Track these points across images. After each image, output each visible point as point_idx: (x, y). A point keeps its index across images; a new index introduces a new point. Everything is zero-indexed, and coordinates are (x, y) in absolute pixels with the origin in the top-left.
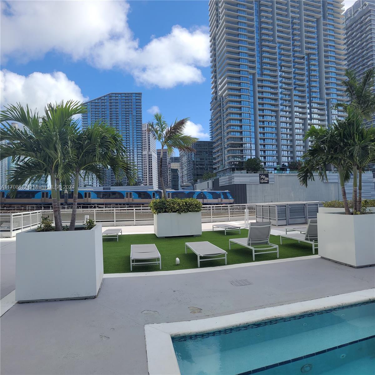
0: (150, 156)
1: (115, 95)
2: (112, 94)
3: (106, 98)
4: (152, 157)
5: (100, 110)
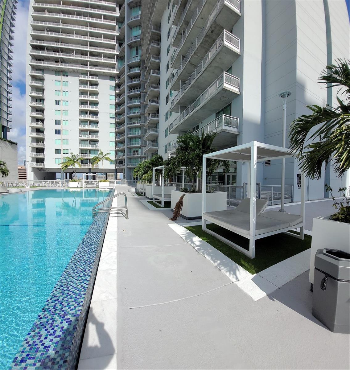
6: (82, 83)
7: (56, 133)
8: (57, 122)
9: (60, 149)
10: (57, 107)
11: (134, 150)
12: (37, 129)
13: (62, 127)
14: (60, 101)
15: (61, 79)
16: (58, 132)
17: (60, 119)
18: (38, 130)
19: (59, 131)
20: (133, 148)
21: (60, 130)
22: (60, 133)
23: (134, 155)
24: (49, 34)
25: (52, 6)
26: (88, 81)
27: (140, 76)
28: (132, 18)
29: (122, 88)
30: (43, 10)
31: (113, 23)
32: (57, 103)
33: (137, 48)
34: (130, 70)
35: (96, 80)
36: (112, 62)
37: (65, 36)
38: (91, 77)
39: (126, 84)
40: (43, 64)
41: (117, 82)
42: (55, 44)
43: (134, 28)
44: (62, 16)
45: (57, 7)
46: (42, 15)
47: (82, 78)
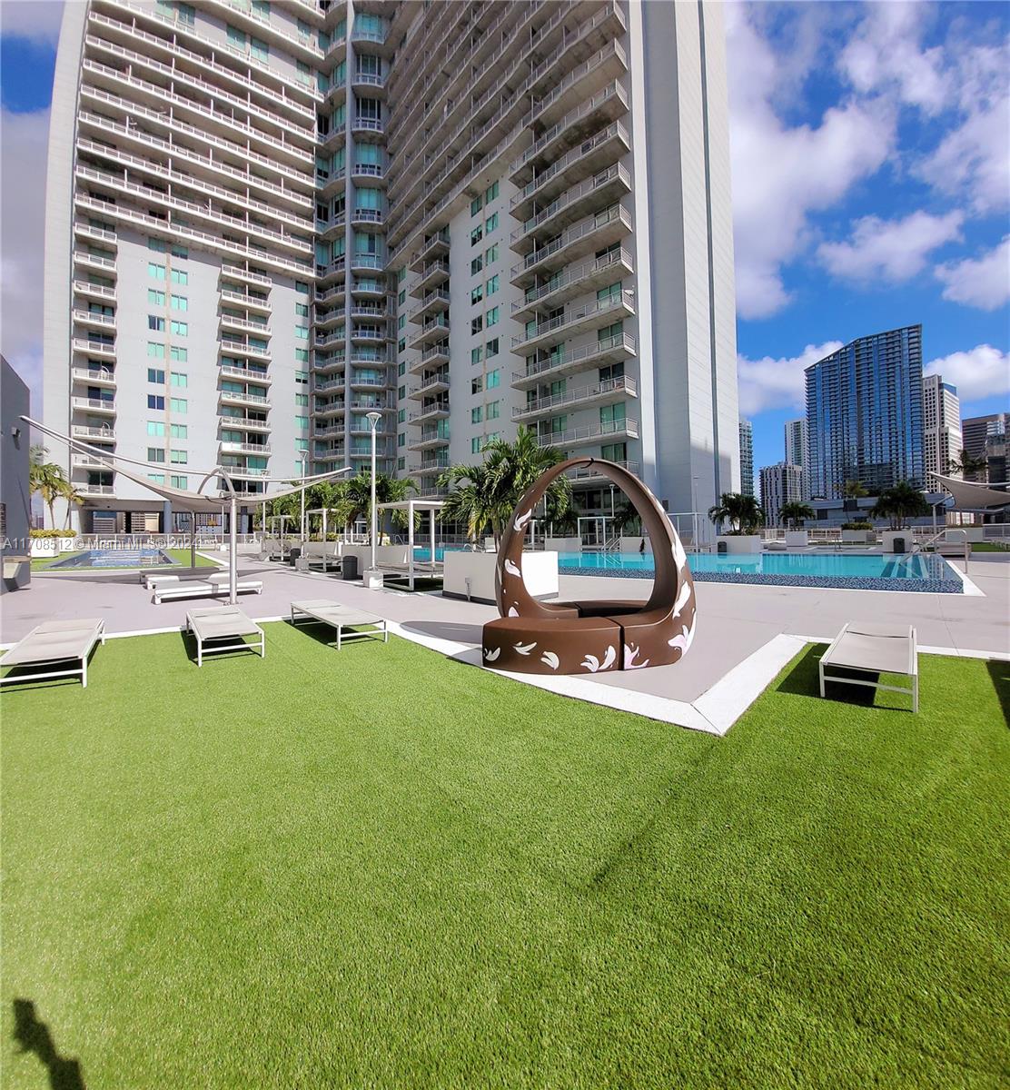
0: (944, 437)
1: (865, 341)
2: (860, 340)
3: (848, 349)
4: (950, 437)
5: (837, 372)
6: (226, 283)
7: (151, 405)
8: (156, 376)
9: (163, 450)
10: (155, 335)
12: (90, 388)
13: (168, 389)
14: (163, 320)
15: (168, 262)
16: (156, 402)
17: (163, 369)
18: (94, 392)
19: (161, 399)
20: (361, 460)
21: (163, 398)
22: (161, 406)
24: (139, 138)
25: (148, 64)
26: (245, 283)
27: (380, 302)
28: (358, 166)
29: (332, 319)
30: (120, 65)
31: (308, 159)
32: (154, 323)
33: (371, 238)
34: (357, 283)
35: (267, 285)
36: (306, 249)
37: (183, 155)
38: (253, 274)
39: (348, 314)
40: (118, 213)
41: (316, 299)
42: (155, 169)
43: (364, 190)
44: (175, 100)
45: (160, 69)
46: (116, 78)
47: (233, 273)
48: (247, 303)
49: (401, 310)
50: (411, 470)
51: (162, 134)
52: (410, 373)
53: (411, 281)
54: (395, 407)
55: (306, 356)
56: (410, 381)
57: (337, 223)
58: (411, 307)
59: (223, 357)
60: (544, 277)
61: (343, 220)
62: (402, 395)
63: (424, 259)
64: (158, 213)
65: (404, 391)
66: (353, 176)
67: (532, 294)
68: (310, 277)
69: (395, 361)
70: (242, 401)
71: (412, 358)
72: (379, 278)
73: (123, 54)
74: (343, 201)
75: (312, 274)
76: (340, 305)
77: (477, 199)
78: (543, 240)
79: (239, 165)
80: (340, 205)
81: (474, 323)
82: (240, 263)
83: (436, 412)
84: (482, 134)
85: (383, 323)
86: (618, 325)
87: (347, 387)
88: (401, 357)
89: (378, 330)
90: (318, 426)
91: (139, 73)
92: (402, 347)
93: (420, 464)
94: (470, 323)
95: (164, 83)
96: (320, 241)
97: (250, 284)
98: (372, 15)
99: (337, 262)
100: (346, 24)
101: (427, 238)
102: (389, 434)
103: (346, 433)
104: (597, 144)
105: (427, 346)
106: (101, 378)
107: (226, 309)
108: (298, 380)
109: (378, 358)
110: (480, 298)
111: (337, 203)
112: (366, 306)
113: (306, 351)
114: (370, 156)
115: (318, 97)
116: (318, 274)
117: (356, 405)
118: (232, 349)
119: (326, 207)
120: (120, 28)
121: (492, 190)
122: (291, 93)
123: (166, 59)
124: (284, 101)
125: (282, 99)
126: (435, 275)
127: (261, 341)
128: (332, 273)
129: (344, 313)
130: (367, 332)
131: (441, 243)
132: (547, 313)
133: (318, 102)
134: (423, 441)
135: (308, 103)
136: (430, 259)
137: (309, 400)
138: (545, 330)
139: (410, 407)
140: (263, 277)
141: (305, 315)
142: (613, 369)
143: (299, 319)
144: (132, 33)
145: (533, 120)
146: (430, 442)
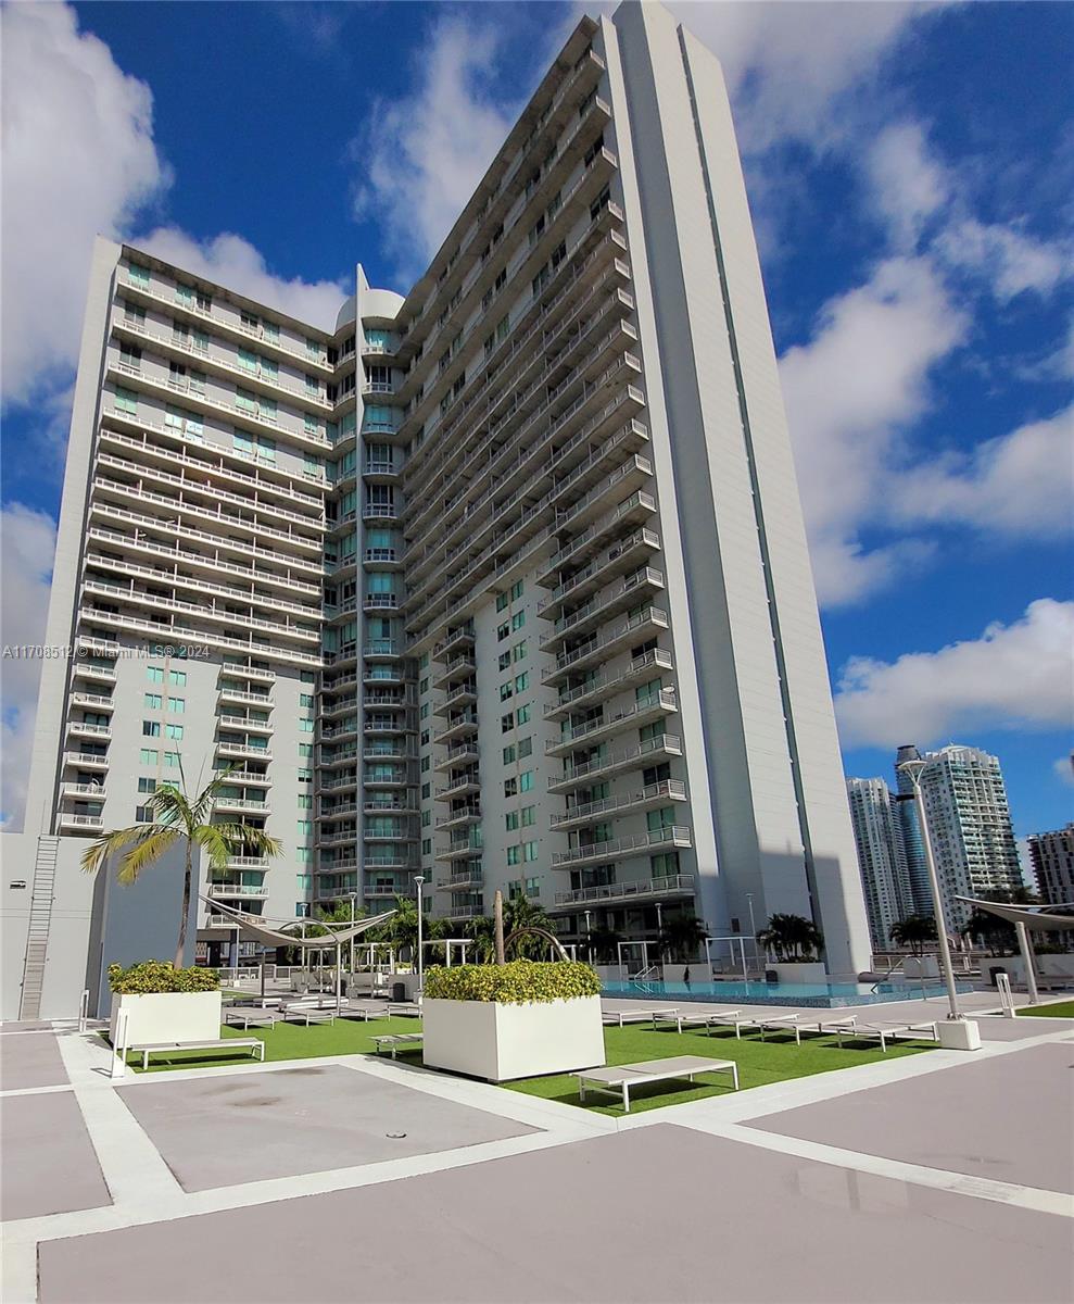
6: (225, 682)
7: (139, 818)
8: (147, 785)
10: (149, 741)
11: (381, 876)
12: (78, 802)
14: (158, 725)
15: (167, 664)
16: (144, 814)
17: (153, 778)
18: (80, 807)
19: (150, 810)
20: (377, 871)
22: (150, 819)
23: (380, 891)
24: (147, 549)
25: (158, 477)
26: (246, 679)
27: (397, 690)
28: (369, 552)
29: (342, 709)
30: (130, 480)
31: (317, 547)
32: (149, 728)
33: (386, 622)
34: (370, 672)
35: (269, 679)
36: (313, 638)
37: (189, 559)
38: (255, 669)
39: (360, 704)
40: (122, 622)
41: (324, 689)
42: (161, 575)
43: (378, 575)
44: (183, 509)
45: (170, 481)
46: (127, 494)
47: (233, 671)
48: (248, 701)
49: (424, 699)
50: (440, 885)
51: (169, 542)
52: (436, 771)
53: (434, 671)
54: (418, 808)
55: (311, 751)
56: (436, 778)
57: (347, 609)
58: (434, 699)
59: (219, 759)
60: (577, 679)
61: (354, 607)
62: (426, 795)
63: (447, 652)
64: (161, 617)
65: (428, 789)
66: (365, 562)
67: (565, 696)
68: (317, 667)
69: (417, 755)
70: (239, 809)
71: (437, 755)
72: (395, 665)
73: (134, 470)
74: (354, 585)
75: (320, 663)
76: (350, 695)
77: (502, 597)
78: (573, 644)
79: (245, 562)
80: (350, 590)
81: (504, 720)
82: (242, 659)
83: (466, 817)
84: (504, 539)
85: (402, 712)
86: (660, 724)
87: (358, 785)
88: (425, 751)
89: (395, 720)
90: (324, 831)
91: (151, 486)
92: (426, 740)
93: (449, 877)
94: (500, 720)
95: (173, 493)
96: (327, 628)
97: (251, 680)
98: (381, 405)
99: (347, 649)
100: (356, 416)
101: (451, 631)
102: (410, 839)
103: (358, 840)
104: (625, 551)
105: (456, 742)
106: (91, 792)
107: (225, 708)
108: (301, 779)
109: (395, 753)
110: (510, 694)
111: (347, 588)
112: (380, 695)
113: (311, 746)
114: (383, 540)
115: (327, 486)
116: (325, 662)
117: (370, 807)
118: (228, 751)
119: (334, 592)
120: (131, 444)
121: (516, 589)
122: (300, 487)
123: (174, 470)
124: (292, 495)
125: (289, 494)
126: (460, 669)
127: (261, 739)
128: (342, 661)
129: (355, 703)
130: (382, 723)
131: (467, 637)
132: (583, 713)
133: (326, 491)
134: (451, 850)
135: (315, 493)
136: (455, 653)
137: (314, 800)
138: (580, 733)
139: (436, 808)
140: (266, 671)
141: (311, 706)
142: (659, 771)
143: (305, 712)
144: (142, 448)
145: (558, 530)
146: (460, 852)
